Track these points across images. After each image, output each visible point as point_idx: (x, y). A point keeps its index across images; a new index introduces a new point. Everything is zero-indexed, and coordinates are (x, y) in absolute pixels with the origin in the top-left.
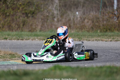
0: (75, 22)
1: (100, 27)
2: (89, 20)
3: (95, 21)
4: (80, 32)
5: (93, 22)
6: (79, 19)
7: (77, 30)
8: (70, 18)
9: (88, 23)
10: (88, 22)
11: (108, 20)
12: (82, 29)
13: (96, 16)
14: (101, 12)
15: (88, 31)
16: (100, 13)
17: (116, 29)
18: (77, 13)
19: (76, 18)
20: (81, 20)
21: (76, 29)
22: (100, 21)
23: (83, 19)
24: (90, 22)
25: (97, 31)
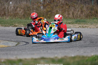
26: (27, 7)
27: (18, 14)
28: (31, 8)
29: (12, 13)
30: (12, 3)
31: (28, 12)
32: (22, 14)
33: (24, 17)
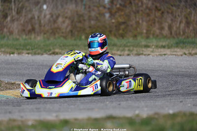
0: (42, 22)
1: (84, 30)
2: (66, 18)
3: (76, 19)
4: (52, 39)
5: (72, 22)
6: (48, 17)
7: (45, 36)
8: (34, 15)
9: (64, 24)
10: (64, 22)
11: (97, 18)
12: (55, 34)
13: (77, 12)
14: (85, 5)
15: (65, 38)
16: (83, 7)
17: (113, 33)
18: (45, 7)
19: (43, 16)
20: (51, 19)
21: (45, 34)
22: (84, 20)
23: (54, 17)
24: (67, 22)
25: (81, 37)
26: (77, 14)
27: (59, 29)
28: (86, 18)
29: (47, 28)
30: (47, 7)
31: (79, 25)
32: (68, 30)
33: (72, 35)
